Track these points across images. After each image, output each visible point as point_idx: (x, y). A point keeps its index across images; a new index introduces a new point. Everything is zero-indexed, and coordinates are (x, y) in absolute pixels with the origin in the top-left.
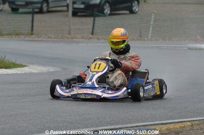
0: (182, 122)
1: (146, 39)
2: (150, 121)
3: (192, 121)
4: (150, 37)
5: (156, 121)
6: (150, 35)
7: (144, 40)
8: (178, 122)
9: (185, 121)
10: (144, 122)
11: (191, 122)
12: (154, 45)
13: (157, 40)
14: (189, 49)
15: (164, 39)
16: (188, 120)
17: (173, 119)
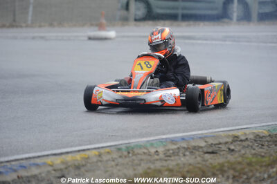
0: (84, 150)
1: (24, 25)
2: (35, 152)
3: (99, 148)
4: (29, 22)
5: (45, 150)
6: (30, 18)
7: (21, 27)
8: (79, 151)
9: (88, 149)
10: (27, 153)
11: (98, 150)
12: (36, 35)
13: (40, 26)
14: (90, 38)
15: (51, 25)
16: (93, 146)
17: (72, 146)
